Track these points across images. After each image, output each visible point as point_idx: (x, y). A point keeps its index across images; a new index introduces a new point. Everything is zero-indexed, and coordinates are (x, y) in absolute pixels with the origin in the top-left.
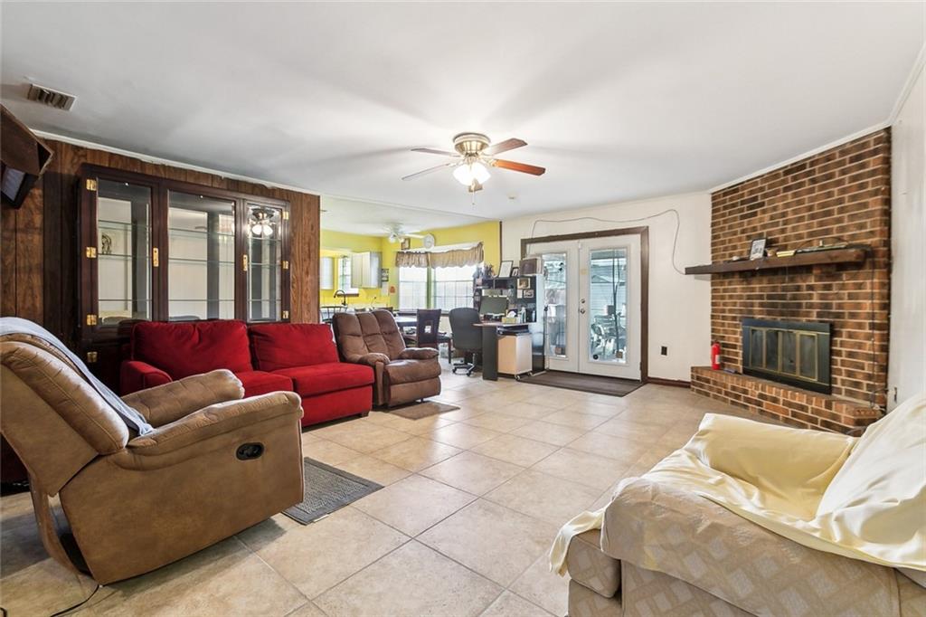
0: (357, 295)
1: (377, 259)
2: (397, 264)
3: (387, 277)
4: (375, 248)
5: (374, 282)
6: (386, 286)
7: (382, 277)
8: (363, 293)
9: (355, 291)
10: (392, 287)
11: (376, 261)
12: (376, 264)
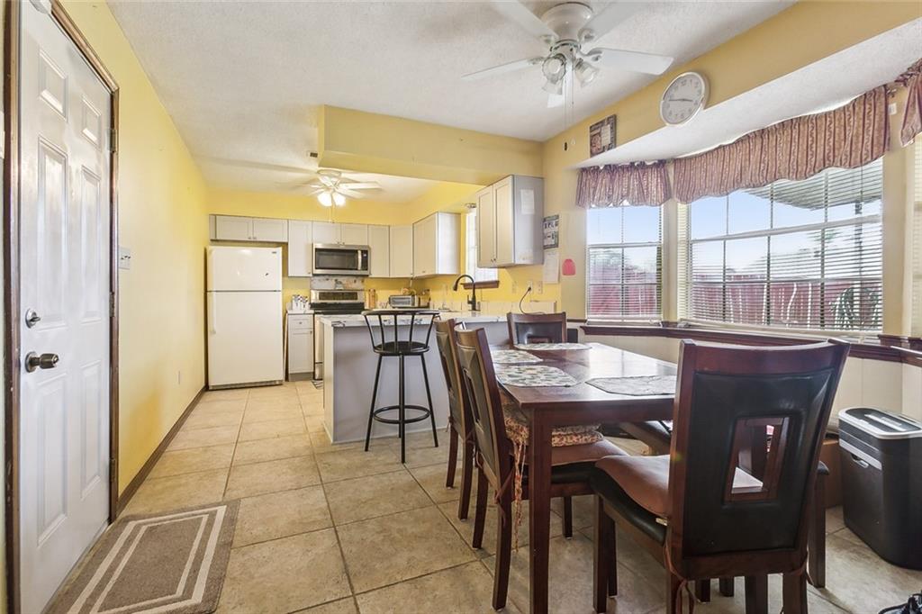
0: (495, 284)
1: (532, 193)
2: (581, 198)
3: (556, 236)
4: (523, 167)
5: (522, 251)
6: (554, 260)
7: (545, 237)
8: (506, 278)
9: (491, 275)
10: (569, 261)
11: (527, 198)
12: (527, 207)
